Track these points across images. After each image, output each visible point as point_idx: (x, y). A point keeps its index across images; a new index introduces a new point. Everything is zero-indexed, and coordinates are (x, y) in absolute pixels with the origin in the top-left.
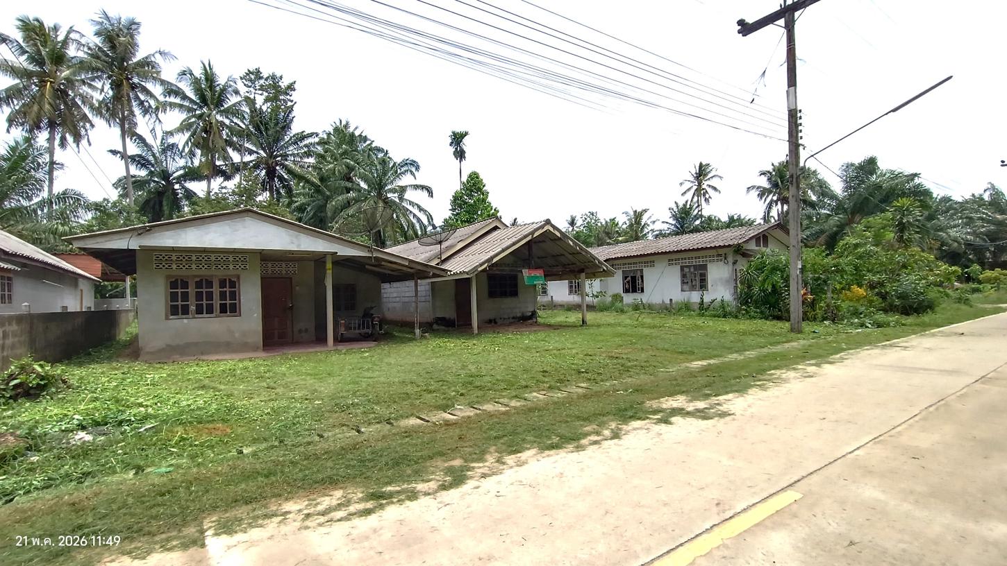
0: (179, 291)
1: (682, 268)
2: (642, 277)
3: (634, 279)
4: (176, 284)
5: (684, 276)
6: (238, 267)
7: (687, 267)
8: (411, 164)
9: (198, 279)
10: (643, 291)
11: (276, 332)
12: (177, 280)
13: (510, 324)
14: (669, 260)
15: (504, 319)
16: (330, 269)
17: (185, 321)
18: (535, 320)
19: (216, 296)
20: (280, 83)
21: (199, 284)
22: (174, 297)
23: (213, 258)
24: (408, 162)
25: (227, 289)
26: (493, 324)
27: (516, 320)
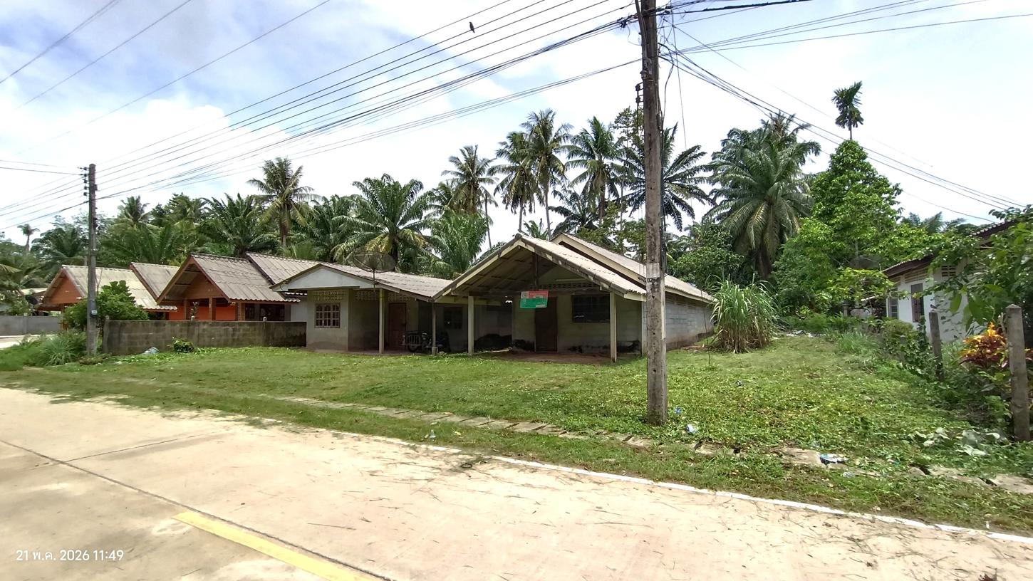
0: (319, 312)
4: (319, 308)
6: (340, 298)
9: (326, 305)
11: (397, 340)
12: (319, 306)
15: (592, 347)
16: (381, 297)
17: (320, 329)
19: (332, 315)
21: (326, 309)
22: (317, 315)
23: (331, 294)
25: (336, 311)
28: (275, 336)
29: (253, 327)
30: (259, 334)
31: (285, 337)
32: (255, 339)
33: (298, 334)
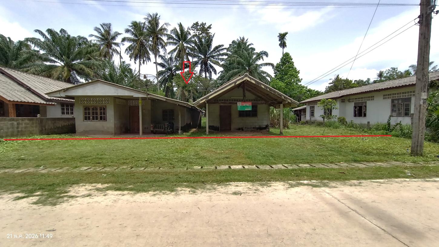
0: (87, 111)
1: (393, 101)
2: (366, 106)
3: (361, 108)
4: (86, 109)
5: (393, 106)
6: (106, 102)
7: (396, 100)
8: (264, 54)
9: (93, 107)
10: (365, 115)
11: (136, 128)
12: (86, 107)
13: (251, 131)
14: (384, 96)
15: (248, 128)
16: (140, 103)
17: (89, 122)
18: (268, 130)
19: (99, 113)
20: (205, 26)
21: (93, 109)
22: (85, 113)
23: (98, 99)
24: (262, 52)
25: (102, 111)
26: (241, 130)
27: (255, 129)
28: (46, 127)
29: (31, 122)
30: (36, 127)
31: (53, 128)
32: (33, 130)
33: (60, 126)
